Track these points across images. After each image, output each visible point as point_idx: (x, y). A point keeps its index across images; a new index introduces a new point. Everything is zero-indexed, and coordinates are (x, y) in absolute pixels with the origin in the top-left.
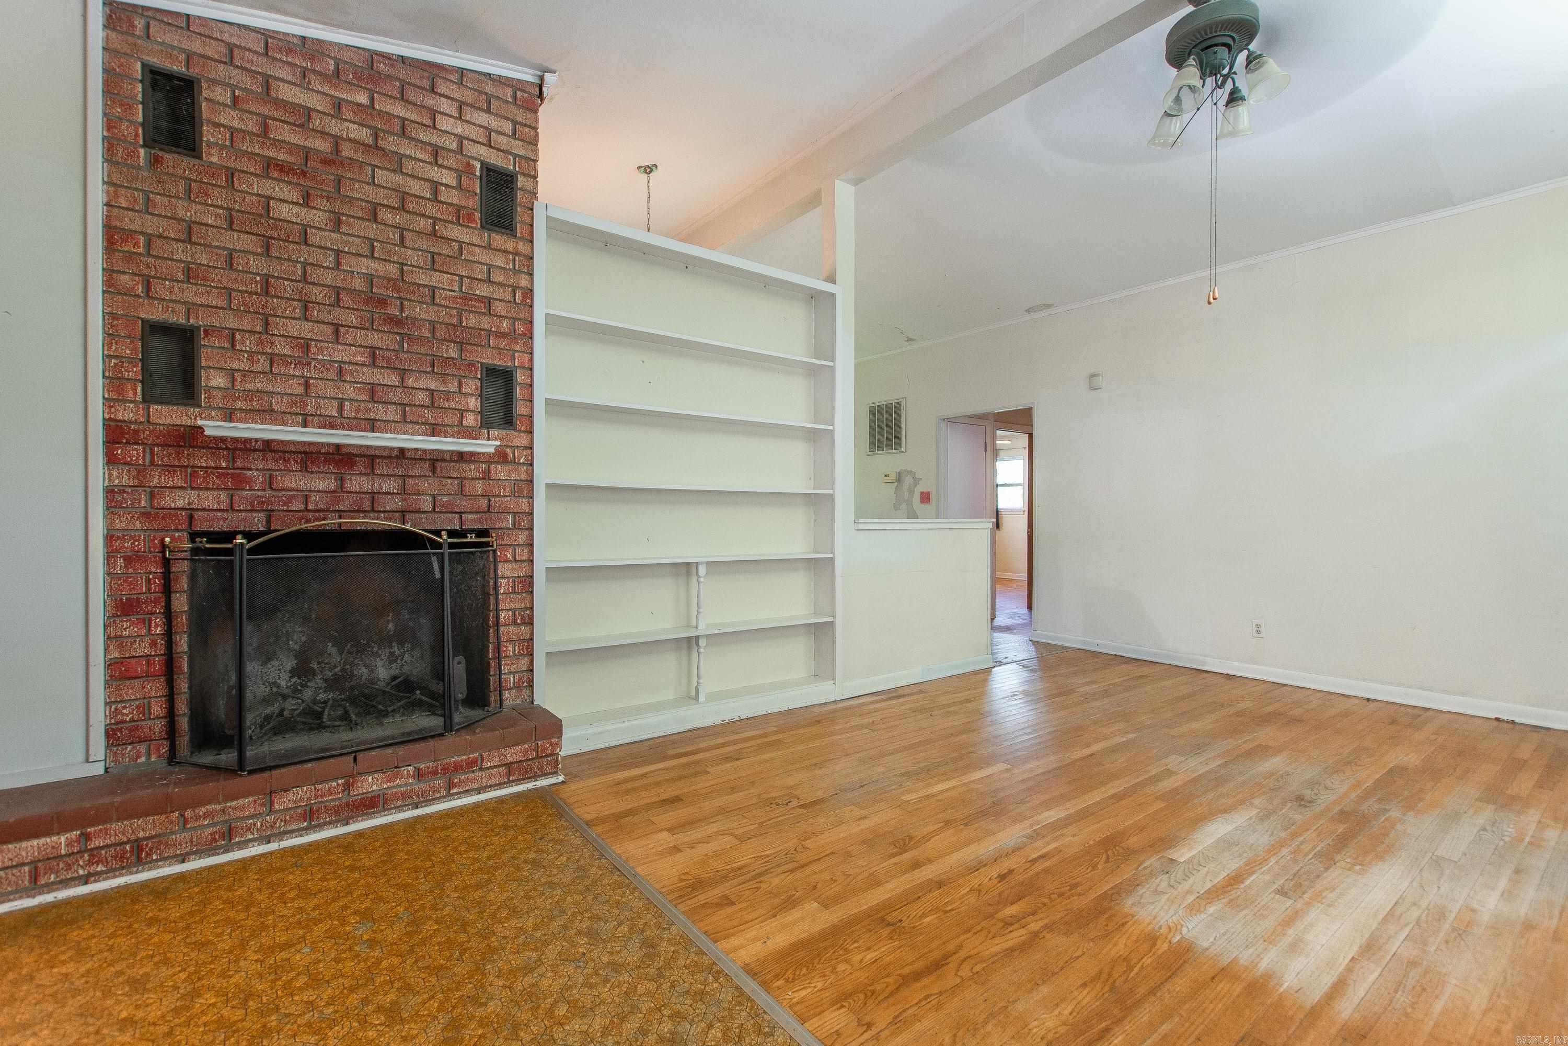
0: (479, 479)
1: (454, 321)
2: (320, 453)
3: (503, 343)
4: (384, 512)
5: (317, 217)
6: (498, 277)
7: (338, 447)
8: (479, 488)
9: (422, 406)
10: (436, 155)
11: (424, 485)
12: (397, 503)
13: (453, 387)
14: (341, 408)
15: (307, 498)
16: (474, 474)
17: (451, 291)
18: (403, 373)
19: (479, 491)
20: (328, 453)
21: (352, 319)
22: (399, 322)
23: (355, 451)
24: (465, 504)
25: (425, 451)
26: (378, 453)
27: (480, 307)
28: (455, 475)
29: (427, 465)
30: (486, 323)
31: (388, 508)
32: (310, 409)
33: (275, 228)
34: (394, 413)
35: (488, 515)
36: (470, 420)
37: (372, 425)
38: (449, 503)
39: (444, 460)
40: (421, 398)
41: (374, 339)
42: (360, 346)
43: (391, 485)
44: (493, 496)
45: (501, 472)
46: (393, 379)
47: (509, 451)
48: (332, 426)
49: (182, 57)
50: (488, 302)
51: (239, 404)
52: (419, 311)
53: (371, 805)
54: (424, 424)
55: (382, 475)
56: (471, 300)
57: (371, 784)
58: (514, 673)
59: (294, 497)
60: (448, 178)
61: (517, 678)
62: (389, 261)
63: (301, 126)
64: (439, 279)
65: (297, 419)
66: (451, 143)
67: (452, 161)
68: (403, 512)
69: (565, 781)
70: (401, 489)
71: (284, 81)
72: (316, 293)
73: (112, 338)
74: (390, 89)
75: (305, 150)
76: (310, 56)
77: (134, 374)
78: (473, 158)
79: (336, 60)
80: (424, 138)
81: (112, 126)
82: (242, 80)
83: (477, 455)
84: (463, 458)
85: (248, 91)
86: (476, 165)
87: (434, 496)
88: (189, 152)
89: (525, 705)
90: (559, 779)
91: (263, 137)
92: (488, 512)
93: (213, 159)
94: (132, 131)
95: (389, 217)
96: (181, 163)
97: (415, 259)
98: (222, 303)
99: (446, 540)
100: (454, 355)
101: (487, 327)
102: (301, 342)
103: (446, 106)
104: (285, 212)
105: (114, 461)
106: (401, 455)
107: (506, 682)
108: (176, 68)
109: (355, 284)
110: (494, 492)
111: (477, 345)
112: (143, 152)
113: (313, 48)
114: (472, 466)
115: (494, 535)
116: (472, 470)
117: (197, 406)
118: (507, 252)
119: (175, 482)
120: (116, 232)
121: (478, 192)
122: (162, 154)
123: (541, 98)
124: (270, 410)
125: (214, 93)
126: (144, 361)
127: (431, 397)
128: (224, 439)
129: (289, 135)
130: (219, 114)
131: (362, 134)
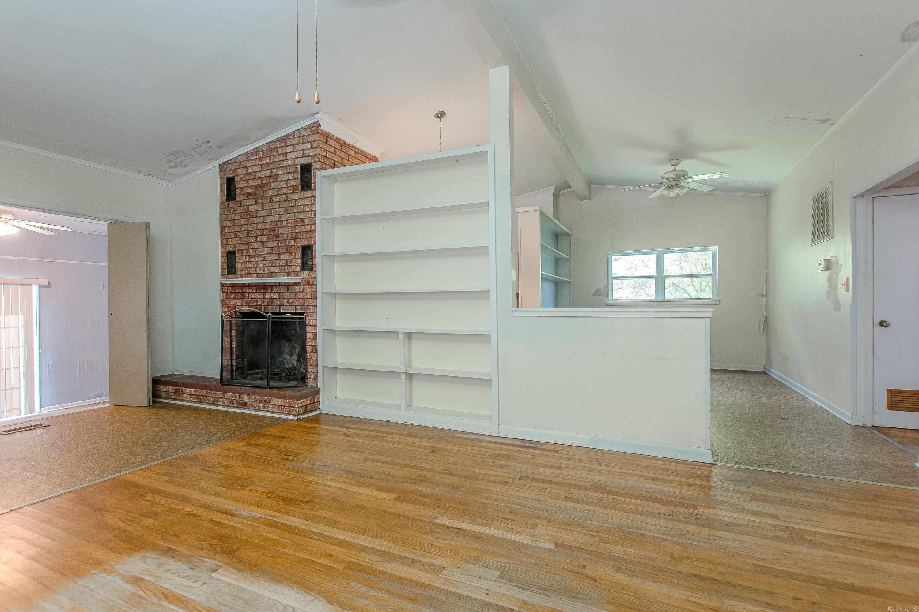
0: (301, 292)
1: (293, 231)
2: (259, 286)
3: (308, 236)
4: (275, 305)
5: (258, 207)
6: (306, 209)
7: (264, 283)
8: (301, 296)
9: (284, 266)
10: (286, 169)
11: (286, 295)
12: (277, 302)
13: (293, 257)
14: (264, 270)
15: (257, 301)
16: (299, 290)
17: (292, 219)
18: (279, 254)
19: (301, 297)
20: (261, 286)
21: (266, 238)
22: (277, 236)
23: (268, 284)
24: (296, 302)
25: (285, 282)
26: (273, 284)
27: (300, 223)
28: (294, 291)
29: (286, 288)
30: (302, 229)
31: (276, 304)
32: (258, 272)
33: (250, 214)
34: (277, 270)
36: (299, 269)
37: (271, 274)
38: (292, 302)
39: (291, 286)
40: (284, 263)
41: (272, 244)
42: (269, 247)
43: (276, 296)
44: (305, 299)
45: (308, 289)
46: (276, 257)
47: (310, 279)
48: (263, 277)
49: (232, 172)
50: (302, 220)
51: (244, 272)
52: (283, 230)
53: (243, 405)
54: (285, 272)
55: (275, 292)
56: (298, 221)
57: (245, 398)
58: (313, 373)
59: (254, 301)
60: (290, 176)
61: (314, 375)
62: (276, 215)
63: (255, 178)
64: (288, 216)
65: (255, 275)
66: (290, 163)
67: (291, 169)
68: (280, 305)
69: (298, 420)
70: (279, 297)
71: (250, 166)
72: (259, 233)
73: (222, 258)
74: (274, 153)
75: (256, 186)
76: (256, 154)
77: (225, 267)
78: (298, 165)
79: (262, 151)
80: (283, 165)
81: (221, 199)
82: (243, 171)
83: (299, 282)
84: (296, 284)
85: (244, 174)
86: (299, 167)
87: (288, 299)
88: (234, 199)
89: (312, 387)
90: (296, 418)
91: (247, 186)
92: (304, 305)
93: (238, 198)
94: (225, 198)
95: (275, 199)
96: (233, 203)
97: (282, 211)
98: (240, 242)
99: (270, 316)
100: (293, 244)
101: (303, 231)
102: (255, 250)
103: (290, 149)
104: (252, 208)
105: (223, 292)
106: (279, 285)
107: (310, 375)
108: (231, 176)
109: (268, 226)
110: (305, 297)
111: (300, 239)
112: (226, 203)
113: (256, 151)
114: (299, 287)
115: (305, 314)
116: (299, 289)
117: (236, 274)
118: (309, 197)
119: (232, 297)
120: (223, 228)
121: (299, 177)
122: (230, 202)
123: (320, 126)
124: (250, 273)
125: (238, 179)
126: (227, 263)
127: (287, 262)
128: (240, 284)
129: (252, 183)
130: (239, 184)
131: (268, 173)
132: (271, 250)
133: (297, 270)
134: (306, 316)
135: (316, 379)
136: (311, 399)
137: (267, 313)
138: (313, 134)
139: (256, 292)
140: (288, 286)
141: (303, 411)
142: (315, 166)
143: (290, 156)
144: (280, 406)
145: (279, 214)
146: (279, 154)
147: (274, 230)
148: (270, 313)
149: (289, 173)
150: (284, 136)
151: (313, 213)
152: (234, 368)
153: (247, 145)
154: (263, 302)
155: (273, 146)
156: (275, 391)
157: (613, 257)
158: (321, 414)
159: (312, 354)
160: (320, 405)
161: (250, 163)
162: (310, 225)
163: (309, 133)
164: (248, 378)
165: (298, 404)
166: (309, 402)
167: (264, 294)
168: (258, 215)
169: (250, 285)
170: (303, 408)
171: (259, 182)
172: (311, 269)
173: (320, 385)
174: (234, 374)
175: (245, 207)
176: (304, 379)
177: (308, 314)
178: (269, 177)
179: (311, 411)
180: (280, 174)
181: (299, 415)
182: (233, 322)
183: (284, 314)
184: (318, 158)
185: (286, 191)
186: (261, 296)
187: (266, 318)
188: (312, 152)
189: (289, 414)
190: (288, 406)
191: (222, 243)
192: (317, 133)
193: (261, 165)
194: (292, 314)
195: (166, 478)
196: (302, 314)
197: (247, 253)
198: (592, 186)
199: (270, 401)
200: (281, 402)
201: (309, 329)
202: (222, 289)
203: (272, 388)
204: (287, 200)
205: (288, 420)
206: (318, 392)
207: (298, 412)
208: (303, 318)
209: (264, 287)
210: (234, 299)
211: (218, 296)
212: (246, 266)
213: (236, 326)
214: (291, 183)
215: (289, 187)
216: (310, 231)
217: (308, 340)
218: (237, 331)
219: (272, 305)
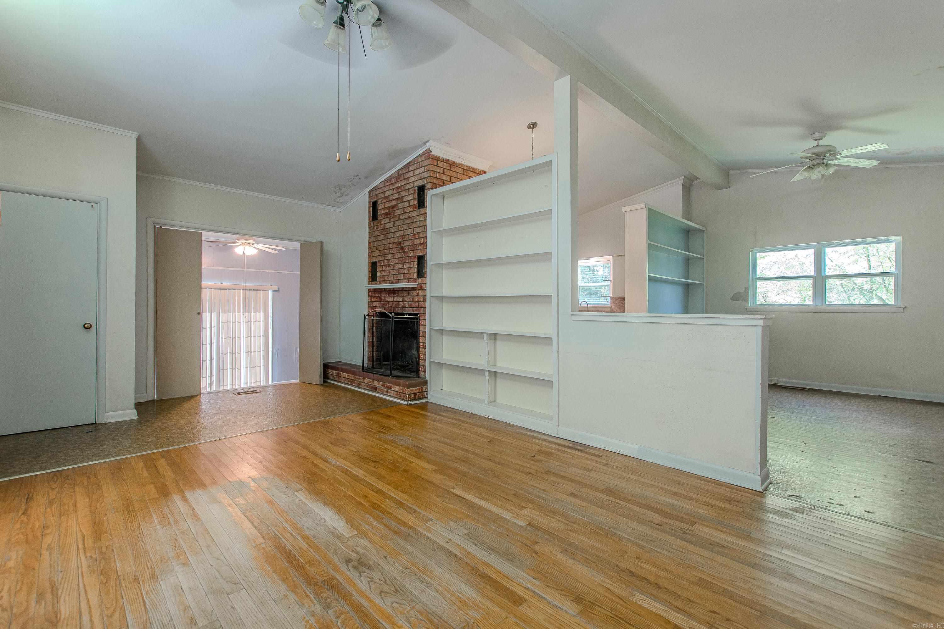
0: (417, 296)
1: (412, 244)
2: (391, 290)
3: (421, 247)
5: (391, 224)
6: (421, 224)
7: (393, 288)
8: (416, 299)
9: (406, 273)
10: (409, 191)
11: (406, 299)
12: (401, 304)
13: (412, 266)
14: (394, 277)
15: (389, 303)
17: (412, 234)
18: (403, 264)
21: (395, 251)
22: (402, 248)
23: (396, 289)
24: (414, 305)
25: (407, 288)
26: (399, 289)
27: (417, 236)
28: (412, 295)
29: (407, 292)
30: (418, 241)
31: (400, 306)
32: (390, 279)
33: (386, 231)
34: (401, 277)
35: (418, 308)
36: (415, 276)
37: (398, 281)
38: (411, 305)
40: (406, 271)
41: (398, 255)
42: (397, 258)
43: (401, 299)
44: (419, 302)
45: (421, 292)
46: (401, 267)
47: (423, 285)
48: (393, 283)
49: (375, 197)
50: (418, 234)
51: (381, 279)
52: (406, 243)
53: (375, 389)
54: (407, 279)
55: (400, 296)
56: (415, 235)
57: (376, 383)
58: (423, 366)
59: (387, 303)
60: (410, 197)
61: (424, 368)
62: (401, 230)
63: (389, 201)
64: (410, 231)
65: (388, 282)
66: (411, 185)
67: (412, 191)
68: (403, 307)
69: (407, 405)
70: (403, 300)
71: (387, 191)
72: (391, 246)
73: (369, 267)
74: (402, 178)
75: (389, 207)
76: (390, 180)
77: (371, 276)
78: (416, 187)
79: (394, 178)
80: (407, 188)
81: (369, 219)
82: (382, 195)
83: (415, 287)
84: (413, 289)
85: (382, 198)
86: (417, 188)
87: (408, 302)
88: (376, 219)
89: (423, 378)
90: (406, 403)
91: (385, 208)
92: (418, 307)
93: (379, 218)
94: (371, 218)
95: (402, 217)
96: (376, 222)
97: (406, 227)
98: (379, 254)
99: (393, 316)
100: (412, 255)
101: (418, 243)
102: (389, 260)
103: (411, 174)
104: (387, 226)
105: (369, 296)
106: (403, 290)
107: (422, 368)
108: (375, 200)
109: (396, 240)
110: (420, 300)
111: (417, 250)
112: (372, 223)
113: (391, 177)
114: (415, 292)
115: (419, 315)
116: (415, 293)
117: (377, 281)
118: (423, 214)
119: (374, 300)
120: (370, 243)
121: (417, 197)
122: (374, 222)
123: (431, 151)
124: (385, 280)
125: (379, 202)
126: (372, 271)
127: (408, 270)
128: (379, 289)
129: (388, 205)
130: (380, 207)
131: (397, 196)
132: (398, 261)
133: (414, 277)
134: (419, 317)
135: (425, 372)
136: (420, 388)
137: (391, 313)
138: (426, 159)
139: (389, 296)
140: (409, 290)
141: (412, 398)
142: (427, 186)
143: (411, 180)
144: (397, 392)
145: (403, 230)
146: (405, 179)
147: (400, 244)
148: (393, 314)
149: (410, 194)
150: (408, 164)
151: (425, 227)
152: (375, 358)
153: (384, 174)
154: (393, 304)
155: (401, 172)
156: (394, 379)
157: (758, 255)
158: (427, 402)
159: (423, 349)
160: (427, 394)
161: (386, 189)
162: (423, 237)
163: (424, 159)
164: (383, 368)
165: (408, 391)
166: (417, 391)
167: (393, 298)
168: (391, 231)
169: (385, 290)
170: (412, 396)
171: (391, 204)
172: (423, 277)
173: (428, 378)
174: (375, 363)
175: (383, 225)
176: (417, 371)
177: (421, 315)
178: (397, 199)
179: (419, 399)
180: (404, 196)
181: (409, 400)
182: (375, 321)
183: (403, 314)
184: (430, 180)
185: (409, 210)
186: (391, 299)
187: (390, 317)
188: (425, 175)
189: (403, 400)
190: (402, 393)
191: (369, 255)
192: (429, 158)
193: (393, 189)
194: (410, 314)
195: (304, 433)
196: (417, 315)
197: (384, 263)
198: (731, 172)
199: (391, 387)
200: (397, 388)
201: (421, 328)
202: (368, 293)
203: (393, 376)
204: (410, 217)
205: (401, 404)
206: (425, 383)
207: (408, 399)
208: (417, 319)
209: (393, 292)
210: (375, 301)
211: (366, 299)
212: (383, 274)
213: (376, 323)
214: (412, 203)
215: (410, 206)
216: (423, 243)
217: (421, 337)
218: (376, 329)
219: (398, 307)
